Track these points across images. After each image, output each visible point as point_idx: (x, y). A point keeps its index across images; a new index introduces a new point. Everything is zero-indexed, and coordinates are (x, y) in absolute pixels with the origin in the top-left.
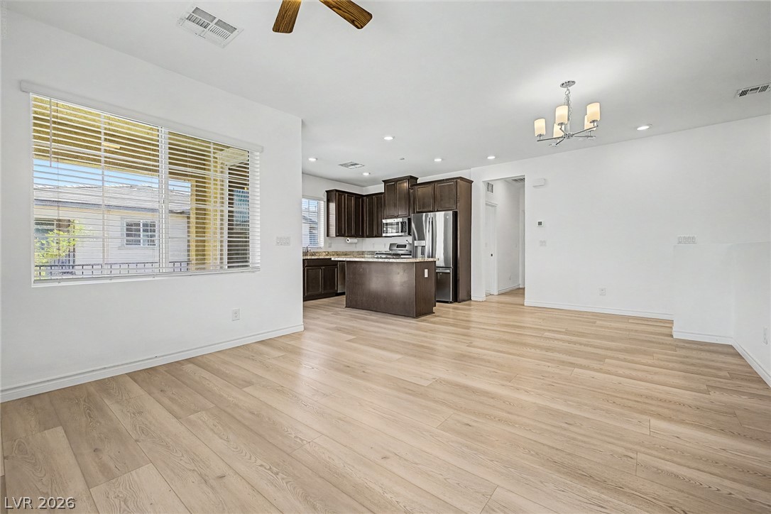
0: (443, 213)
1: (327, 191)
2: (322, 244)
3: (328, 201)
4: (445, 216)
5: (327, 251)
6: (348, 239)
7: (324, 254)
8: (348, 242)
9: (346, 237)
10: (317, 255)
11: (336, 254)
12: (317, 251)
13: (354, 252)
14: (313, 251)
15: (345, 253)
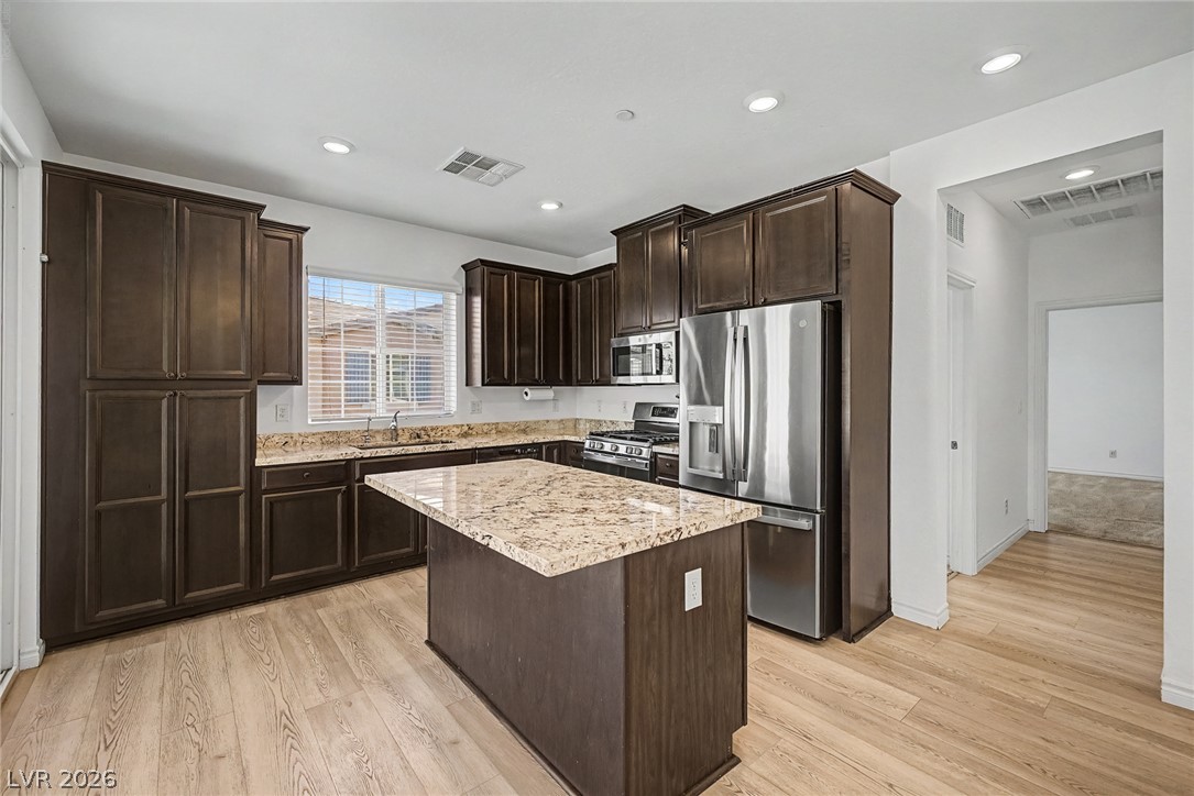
0: (789, 306)
1: (463, 266)
2: (453, 406)
3: (469, 292)
4: (795, 318)
5: (465, 423)
6: (527, 389)
7: (457, 431)
8: (527, 398)
9: (517, 385)
10: (432, 434)
11: (494, 431)
12: (434, 425)
13: (548, 421)
14: (420, 426)
15: (523, 427)
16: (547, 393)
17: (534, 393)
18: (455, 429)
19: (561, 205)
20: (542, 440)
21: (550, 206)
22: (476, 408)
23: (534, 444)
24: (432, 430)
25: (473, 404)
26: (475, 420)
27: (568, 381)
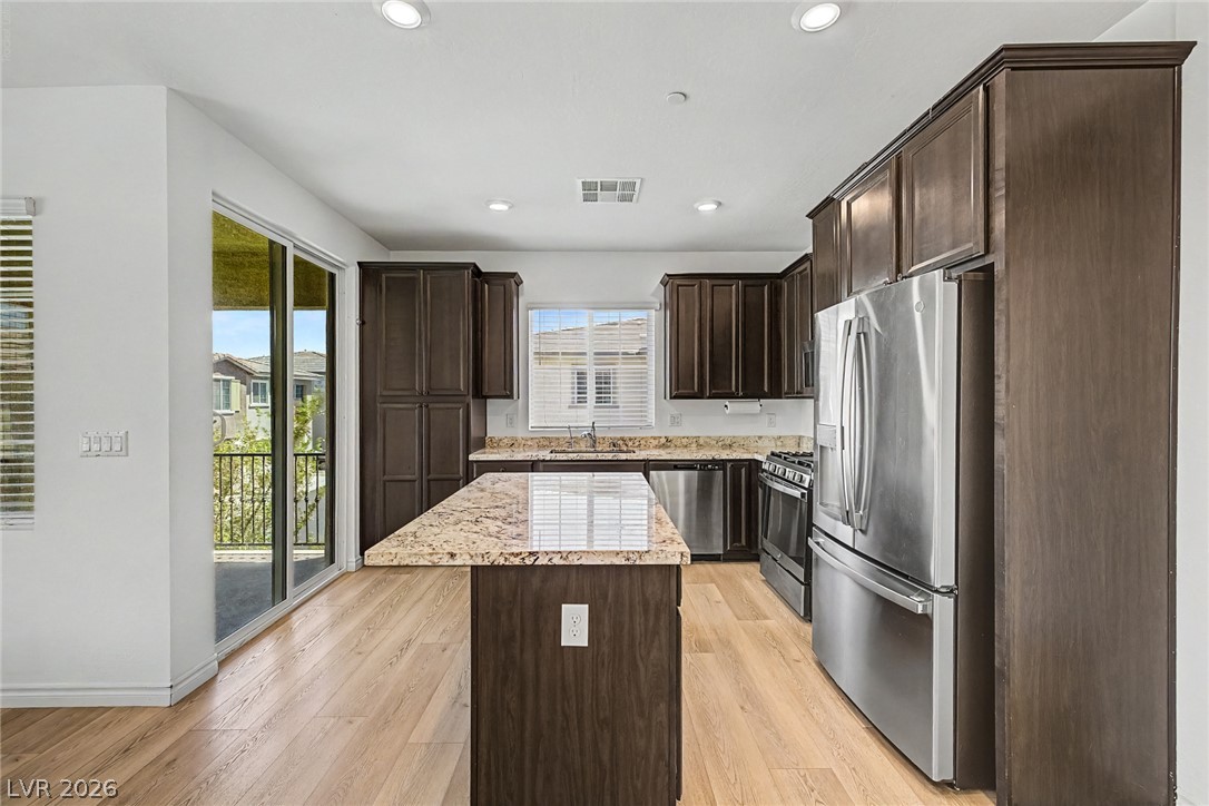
2: (652, 419)
5: (663, 435)
6: (727, 402)
7: (655, 442)
8: (727, 412)
9: (709, 398)
10: (630, 444)
11: (694, 445)
12: (632, 436)
13: (760, 437)
14: (619, 436)
15: (728, 442)
16: (752, 406)
17: (734, 406)
18: (652, 441)
19: (719, 204)
20: (724, 457)
21: (708, 207)
22: (675, 421)
23: (714, 460)
24: (630, 439)
25: (673, 417)
26: (673, 433)
27: (776, 393)
